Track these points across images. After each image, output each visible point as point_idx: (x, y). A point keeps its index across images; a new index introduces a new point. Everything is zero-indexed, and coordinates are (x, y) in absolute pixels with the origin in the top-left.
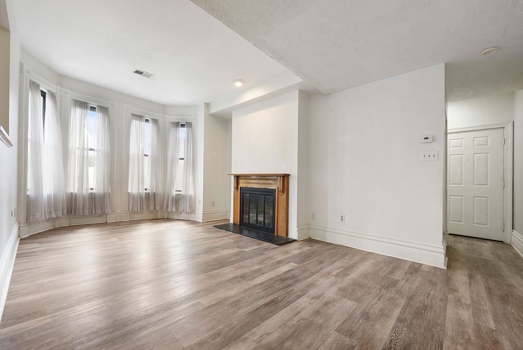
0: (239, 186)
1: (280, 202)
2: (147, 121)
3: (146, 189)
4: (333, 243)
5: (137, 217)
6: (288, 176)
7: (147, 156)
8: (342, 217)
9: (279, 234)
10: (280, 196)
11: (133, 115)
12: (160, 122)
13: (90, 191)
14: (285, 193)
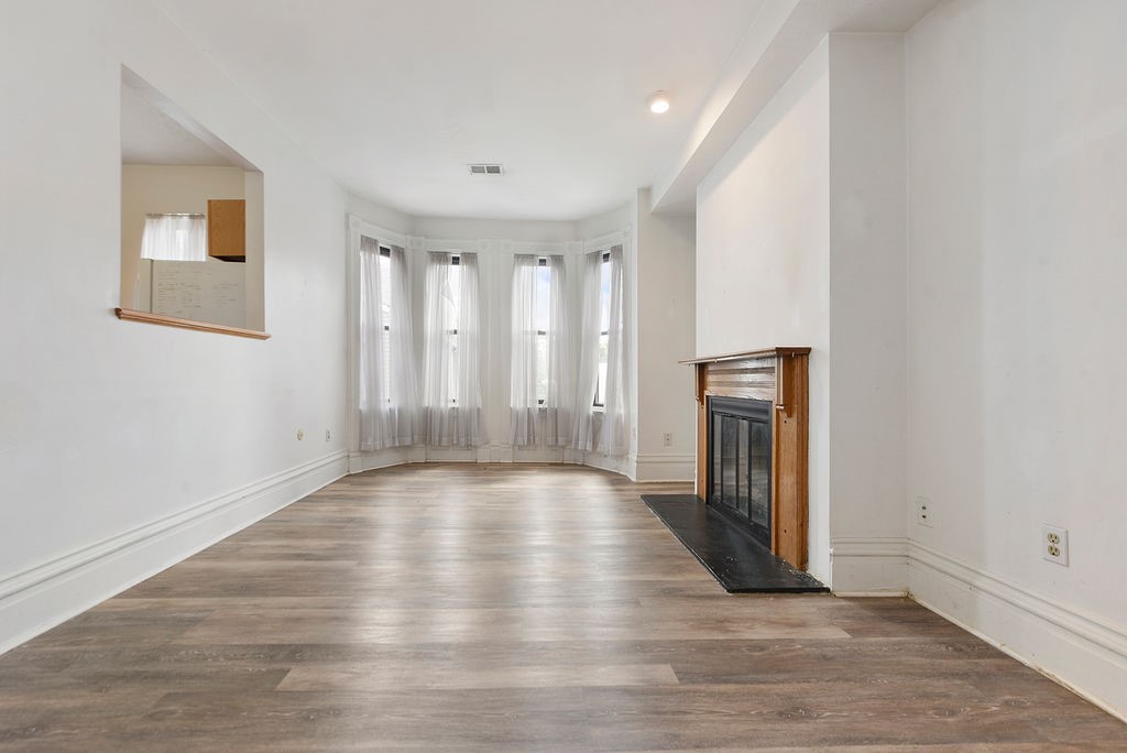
0: (706, 393)
1: (782, 446)
2: (543, 262)
3: (541, 402)
4: (1004, 649)
5: (526, 457)
6: (804, 353)
7: (543, 333)
8: (1053, 538)
9: (782, 553)
10: (782, 423)
11: (517, 256)
12: (566, 260)
13: (451, 405)
14: (795, 415)
